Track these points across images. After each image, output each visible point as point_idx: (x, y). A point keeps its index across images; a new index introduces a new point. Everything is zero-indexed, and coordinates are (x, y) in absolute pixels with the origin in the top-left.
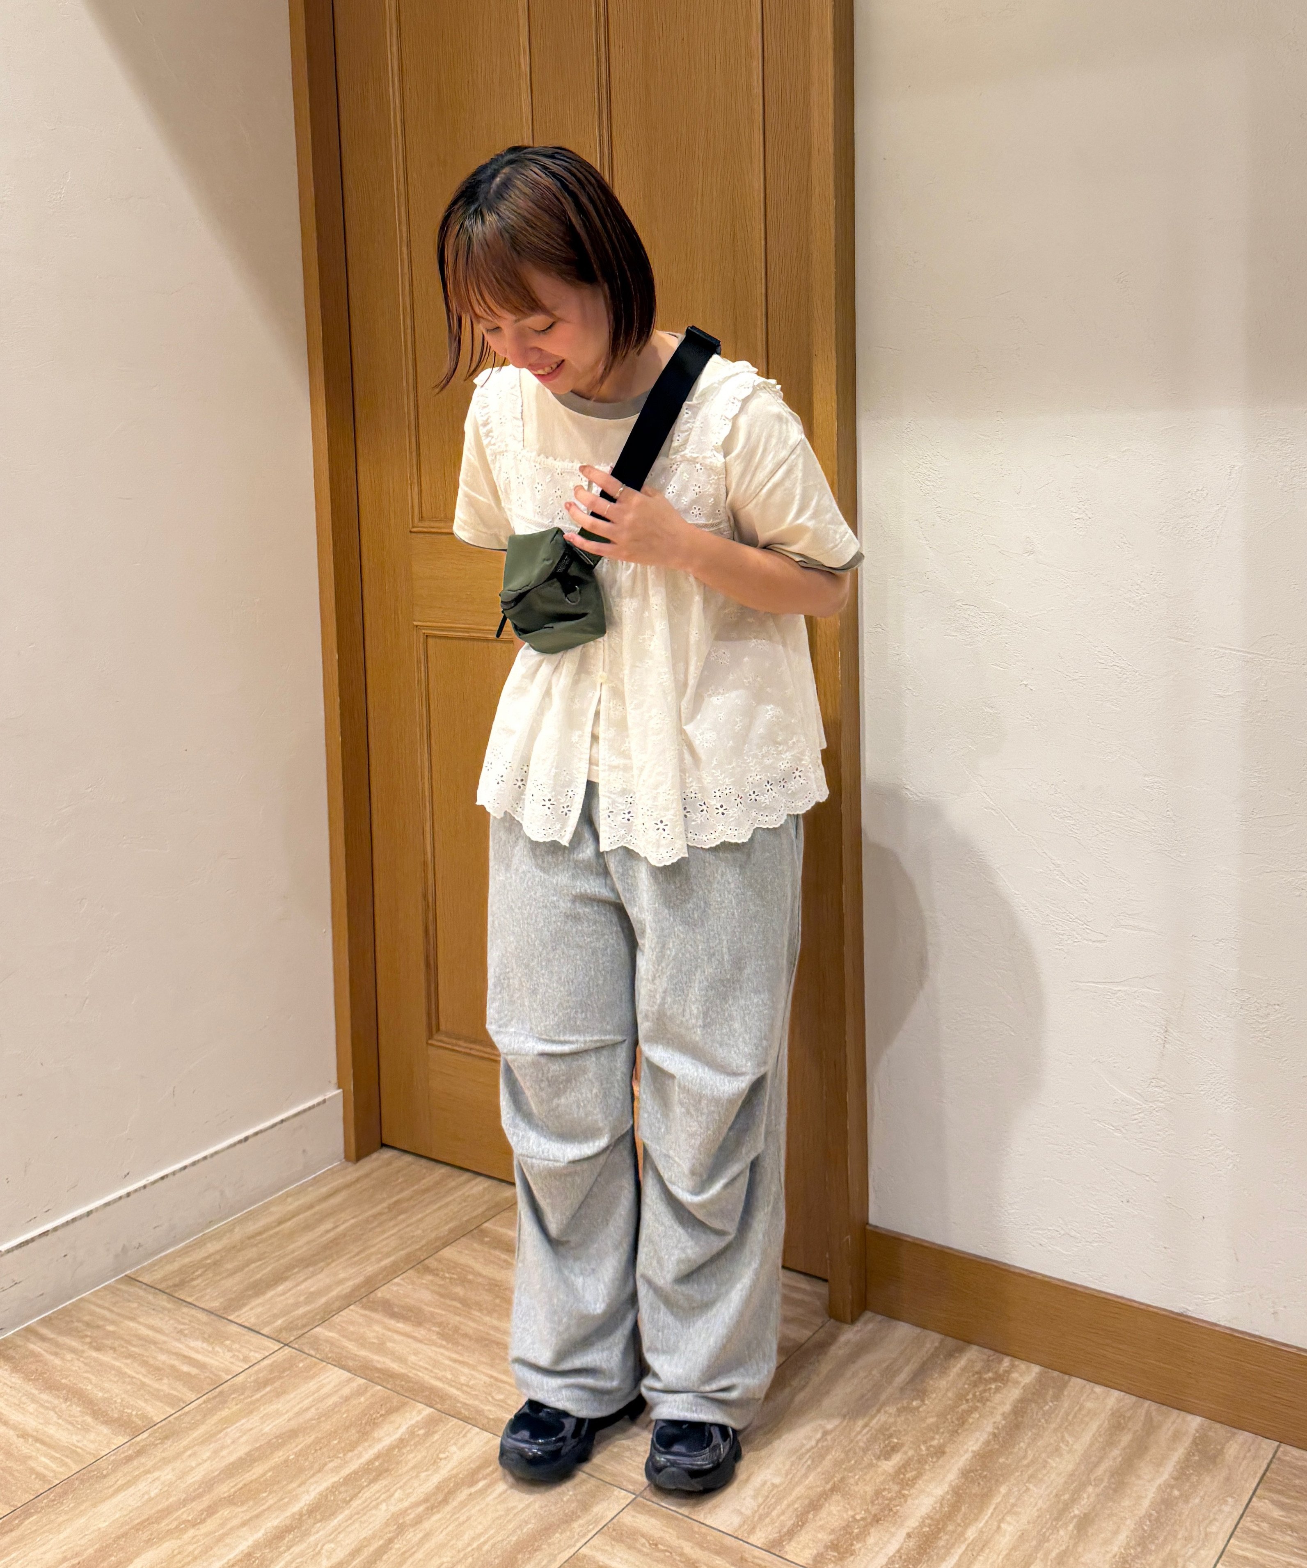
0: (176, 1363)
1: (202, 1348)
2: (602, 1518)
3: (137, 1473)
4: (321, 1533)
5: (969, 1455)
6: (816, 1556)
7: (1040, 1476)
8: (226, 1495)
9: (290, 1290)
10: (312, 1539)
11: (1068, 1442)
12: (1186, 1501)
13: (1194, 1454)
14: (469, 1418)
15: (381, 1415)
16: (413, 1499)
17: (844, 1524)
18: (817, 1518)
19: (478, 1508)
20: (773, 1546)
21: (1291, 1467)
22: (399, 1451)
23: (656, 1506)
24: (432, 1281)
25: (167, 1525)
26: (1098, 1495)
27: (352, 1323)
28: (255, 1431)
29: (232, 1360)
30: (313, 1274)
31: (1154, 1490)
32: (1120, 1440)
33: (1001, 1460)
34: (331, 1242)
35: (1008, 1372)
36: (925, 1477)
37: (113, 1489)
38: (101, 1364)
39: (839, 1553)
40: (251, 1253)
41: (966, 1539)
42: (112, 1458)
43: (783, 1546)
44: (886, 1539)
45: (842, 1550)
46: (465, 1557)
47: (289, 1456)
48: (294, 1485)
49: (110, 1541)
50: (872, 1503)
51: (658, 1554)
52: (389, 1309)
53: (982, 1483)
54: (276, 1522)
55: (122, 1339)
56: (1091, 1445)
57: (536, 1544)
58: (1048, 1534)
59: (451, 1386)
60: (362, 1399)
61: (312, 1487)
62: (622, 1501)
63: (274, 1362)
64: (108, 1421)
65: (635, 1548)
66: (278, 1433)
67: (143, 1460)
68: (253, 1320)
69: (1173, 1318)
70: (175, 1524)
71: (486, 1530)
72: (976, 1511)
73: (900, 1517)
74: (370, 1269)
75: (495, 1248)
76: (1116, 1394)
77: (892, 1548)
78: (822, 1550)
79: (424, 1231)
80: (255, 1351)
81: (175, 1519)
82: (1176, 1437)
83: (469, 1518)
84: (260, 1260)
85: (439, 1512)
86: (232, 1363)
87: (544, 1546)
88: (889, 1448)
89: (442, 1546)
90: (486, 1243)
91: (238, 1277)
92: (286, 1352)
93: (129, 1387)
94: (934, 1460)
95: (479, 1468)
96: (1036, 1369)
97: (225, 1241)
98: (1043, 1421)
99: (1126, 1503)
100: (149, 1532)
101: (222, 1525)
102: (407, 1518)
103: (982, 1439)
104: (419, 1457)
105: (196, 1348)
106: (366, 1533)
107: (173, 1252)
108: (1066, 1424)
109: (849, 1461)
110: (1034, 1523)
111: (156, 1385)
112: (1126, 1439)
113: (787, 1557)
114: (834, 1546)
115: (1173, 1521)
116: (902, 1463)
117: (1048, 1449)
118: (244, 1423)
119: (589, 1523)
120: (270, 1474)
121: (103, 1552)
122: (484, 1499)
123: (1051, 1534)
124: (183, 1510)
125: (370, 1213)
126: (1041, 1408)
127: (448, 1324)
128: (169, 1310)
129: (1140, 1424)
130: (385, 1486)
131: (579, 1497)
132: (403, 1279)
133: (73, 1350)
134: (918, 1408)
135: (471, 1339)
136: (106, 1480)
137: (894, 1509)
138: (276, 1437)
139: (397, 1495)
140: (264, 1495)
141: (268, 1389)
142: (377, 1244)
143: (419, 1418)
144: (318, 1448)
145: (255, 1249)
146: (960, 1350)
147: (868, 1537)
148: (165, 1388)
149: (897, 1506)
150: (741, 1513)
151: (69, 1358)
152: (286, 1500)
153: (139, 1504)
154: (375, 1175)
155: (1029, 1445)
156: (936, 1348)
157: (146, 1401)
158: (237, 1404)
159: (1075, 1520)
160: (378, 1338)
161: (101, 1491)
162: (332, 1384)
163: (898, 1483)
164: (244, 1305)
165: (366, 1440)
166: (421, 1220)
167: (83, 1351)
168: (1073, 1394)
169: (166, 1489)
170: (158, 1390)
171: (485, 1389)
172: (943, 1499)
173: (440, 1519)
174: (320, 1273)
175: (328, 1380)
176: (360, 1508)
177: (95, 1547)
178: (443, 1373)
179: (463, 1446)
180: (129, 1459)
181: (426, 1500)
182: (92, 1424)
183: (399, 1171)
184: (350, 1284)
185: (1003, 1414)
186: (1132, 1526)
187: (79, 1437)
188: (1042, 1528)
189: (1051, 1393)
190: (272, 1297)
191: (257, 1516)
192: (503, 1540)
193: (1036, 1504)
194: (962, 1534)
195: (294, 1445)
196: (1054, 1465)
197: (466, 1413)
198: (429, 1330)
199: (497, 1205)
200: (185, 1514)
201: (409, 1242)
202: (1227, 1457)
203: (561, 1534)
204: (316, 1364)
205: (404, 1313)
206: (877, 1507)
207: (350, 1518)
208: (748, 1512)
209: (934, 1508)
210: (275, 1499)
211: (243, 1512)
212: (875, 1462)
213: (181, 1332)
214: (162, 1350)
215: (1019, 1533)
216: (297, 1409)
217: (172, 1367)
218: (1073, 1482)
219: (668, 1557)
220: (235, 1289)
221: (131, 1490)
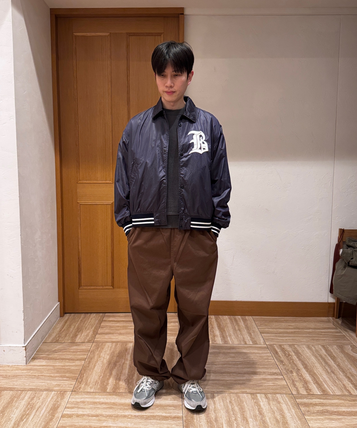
1: (78, 347)
3: (94, 364)
5: (217, 327)
7: (228, 327)
9: (81, 336)
11: (227, 322)
13: (243, 320)
21: (256, 318)
24: (106, 328)
26: (237, 327)
27: (100, 337)
28: (106, 354)
29: (86, 347)
31: (243, 324)
34: (77, 328)
37: (93, 367)
38: (61, 354)
42: (86, 364)
52: (104, 334)
53: (222, 330)
56: (230, 322)
58: (236, 332)
63: (94, 345)
64: (77, 360)
66: (111, 353)
68: (81, 341)
69: (235, 302)
72: (225, 332)
74: (92, 330)
79: (94, 323)
80: (88, 345)
82: (239, 319)
84: (67, 334)
91: (67, 337)
93: (72, 355)
97: (55, 333)
98: (221, 321)
108: (224, 321)
115: (249, 327)
117: (225, 324)
118: (102, 354)
125: (78, 323)
128: (61, 344)
129: (233, 319)
132: (100, 330)
133: (51, 354)
136: (90, 366)
141: (99, 348)
145: (64, 332)
148: (79, 353)
153: (101, 367)
155: (222, 324)
157: (79, 356)
158: (97, 352)
159: (238, 330)
160: (108, 338)
164: (75, 340)
167: (54, 354)
168: (221, 317)
169: (102, 364)
174: (83, 333)
175: (108, 344)
180: (89, 363)
182: (74, 361)
184: (91, 333)
189: (218, 318)
190: (79, 338)
193: (231, 330)
194: (227, 335)
202: (247, 319)
204: (103, 343)
205: (108, 333)
209: (220, 334)
214: (69, 349)
215: (233, 333)
216: (109, 349)
217: (76, 351)
218: (233, 326)
220: (70, 339)
221: (97, 366)
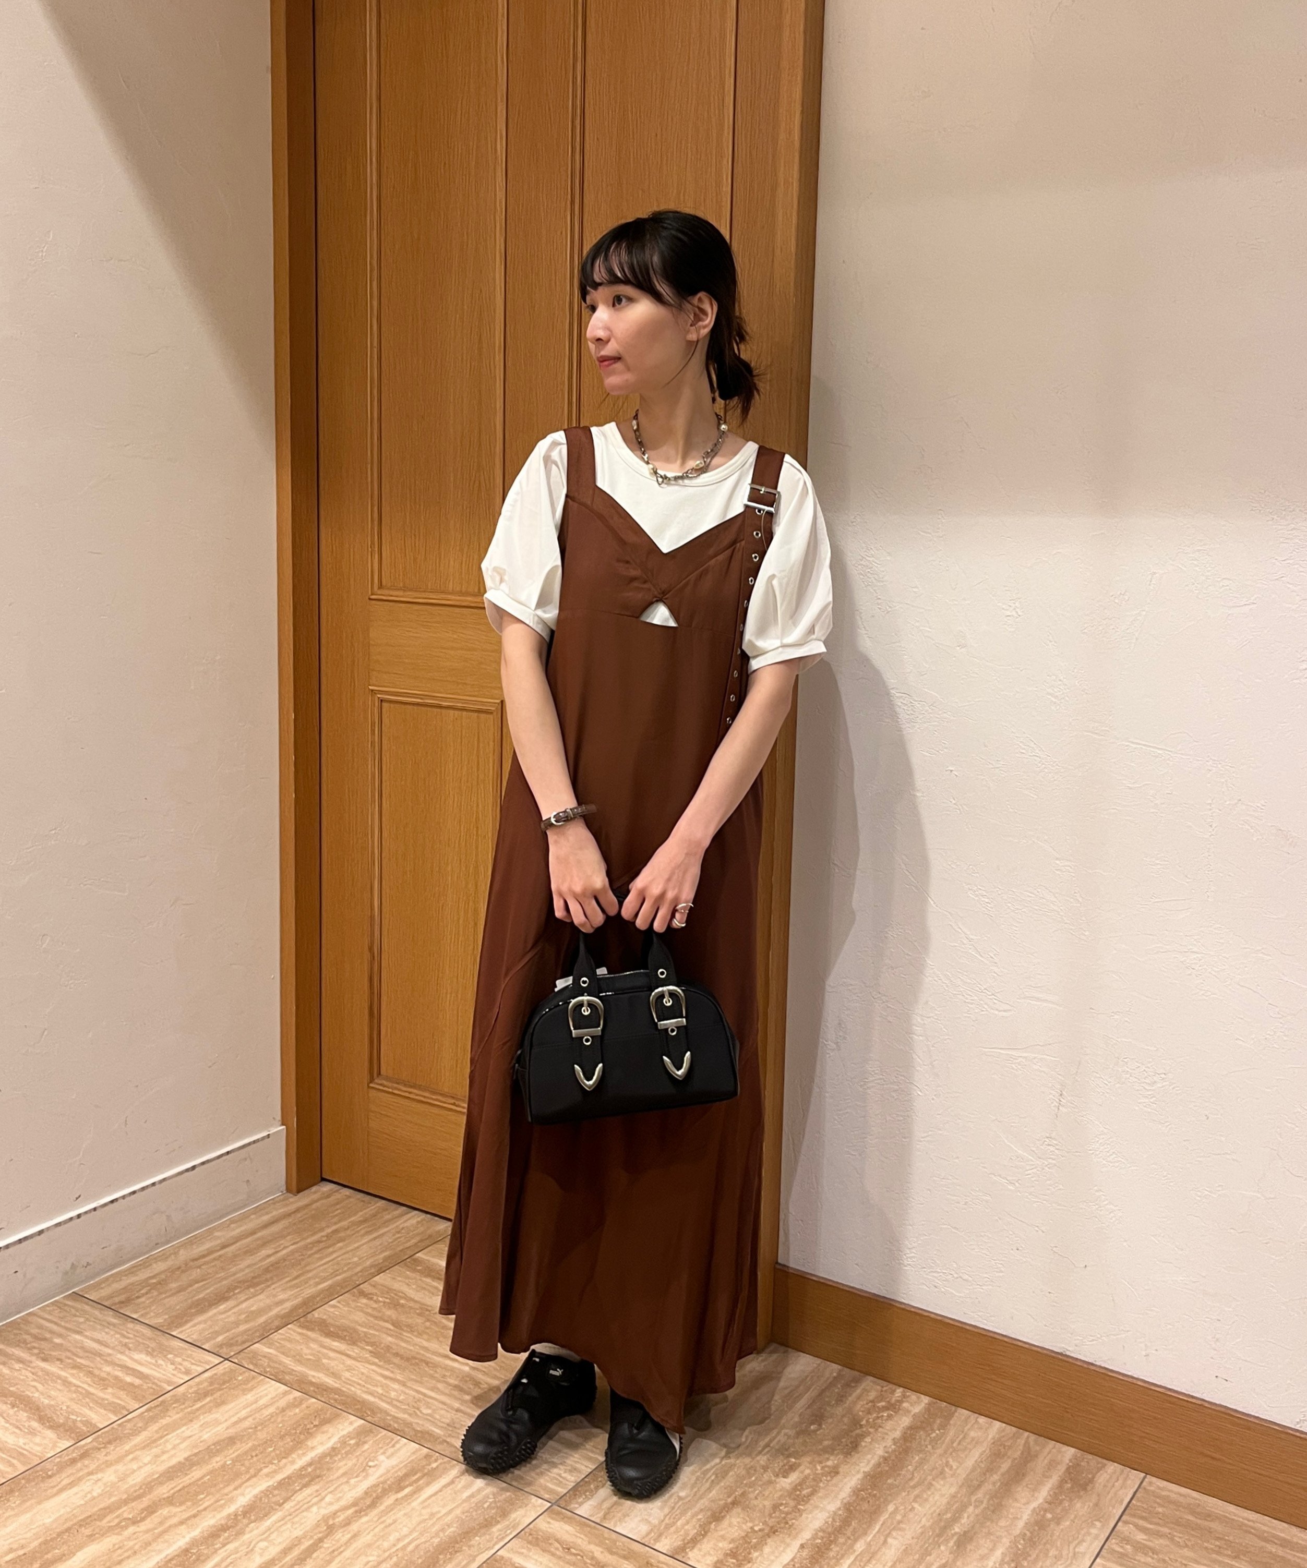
0: (120, 1374)
1: (146, 1361)
2: (518, 1524)
3: (81, 1474)
4: (255, 1532)
5: (860, 1476)
6: (716, 1563)
7: (925, 1496)
8: (165, 1496)
9: (230, 1309)
10: (246, 1537)
11: (952, 1467)
12: (1058, 1524)
13: (1066, 1482)
14: (398, 1430)
15: (315, 1426)
16: (343, 1503)
17: (743, 1534)
18: (718, 1528)
19: (402, 1513)
20: (677, 1553)
21: (1154, 1496)
22: (331, 1458)
23: (570, 1513)
24: (366, 1305)
25: (109, 1522)
26: (977, 1515)
27: (290, 1340)
28: (194, 1438)
29: (175, 1372)
30: (254, 1296)
31: (1029, 1512)
32: (1000, 1467)
33: (889, 1481)
34: (272, 1265)
35: (901, 1402)
36: (820, 1494)
37: (57, 1488)
38: (47, 1373)
39: (737, 1561)
40: (195, 1274)
41: (854, 1551)
42: (58, 1460)
43: (687, 1553)
44: (781, 1549)
45: (741, 1558)
46: (390, 1557)
47: (226, 1462)
48: (231, 1488)
49: (55, 1535)
50: (770, 1516)
51: (568, 1557)
52: (327, 1329)
53: (871, 1501)
54: (212, 1522)
55: (69, 1351)
56: (974, 1469)
57: (457, 1546)
58: (929, 1549)
59: (383, 1400)
60: (297, 1410)
61: (248, 1491)
62: (539, 1509)
63: (216, 1374)
64: (54, 1427)
65: (549, 1552)
66: (216, 1440)
67: (86, 1462)
68: (194, 1337)
69: (1053, 1357)
70: (116, 1521)
71: (411, 1533)
72: (864, 1526)
73: (795, 1529)
74: (308, 1292)
75: (428, 1276)
76: (997, 1424)
77: (787, 1557)
78: (721, 1557)
79: (360, 1259)
80: (198, 1365)
81: (117, 1517)
82: (1052, 1464)
83: (395, 1521)
84: (202, 1281)
85: (366, 1515)
86: (174, 1375)
87: (464, 1548)
88: (787, 1467)
89: (369, 1546)
90: (419, 1271)
91: (181, 1296)
92: (226, 1366)
93: (74, 1395)
94: (829, 1478)
95: (406, 1476)
96: (926, 1400)
97: (169, 1263)
98: (929, 1447)
99: (1002, 1523)
100: (91, 1529)
101: (161, 1523)
102: (337, 1520)
103: (873, 1462)
104: (350, 1464)
105: (140, 1361)
106: (298, 1533)
107: (119, 1271)
108: (951, 1450)
109: (750, 1478)
110: (918, 1538)
111: (101, 1394)
112: (1005, 1466)
113: (690, 1563)
114: (733, 1554)
115: (1044, 1541)
116: (797, 1482)
117: (934, 1473)
118: (185, 1431)
119: (507, 1527)
120: (208, 1477)
121: (47, 1545)
122: (409, 1504)
123: (933, 1549)
124: (125, 1508)
125: (309, 1240)
126: (929, 1435)
127: (381, 1343)
128: (114, 1325)
129: (1019, 1453)
130: (317, 1491)
131: (498, 1505)
132: (339, 1302)
133: (20, 1360)
134: (815, 1431)
135: (402, 1357)
136: (50, 1480)
137: (790, 1523)
138: (214, 1444)
139: (328, 1499)
140: (202, 1496)
141: (208, 1399)
142: (315, 1269)
143: (351, 1428)
144: (254, 1454)
145: (199, 1270)
146: (857, 1381)
147: (765, 1547)
148: (109, 1397)
149: (794, 1519)
150: (649, 1522)
151: (18, 1368)
152: (222, 1502)
153: (82, 1502)
154: (314, 1206)
155: (916, 1467)
156: (835, 1378)
157: (91, 1409)
158: (178, 1413)
159: (955, 1538)
160: (312, 1354)
161: (46, 1490)
162: (270, 1396)
163: (794, 1499)
164: (187, 1322)
165: (300, 1448)
166: (358, 1248)
167: (31, 1362)
168: (959, 1423)
169: (108, 1489)
170: (103, 1399)
171: (414, 1404)
172: (835, 1513)
173: (368, 1522)
174: (260, 1294)
175: (265, 1392)
176: (293, 1510)
177: (40, 1540)
178: (375, 1388)
179: (392, 1454)
180: (73, 1461)
181: (354, 1504)
182: (39, 1429)
183: (337, 1204)
184: (288, 1305)
185: (894, 1439)
186: (1008, 1544)
187: (26, 1441)
188: (925, 1543)
189: (938, 1421)
190: (215, 1314)
191: (195, 1516)
192: (426, 1542)
193: (920, 1521)
194: (851, 1546)
195: (231, 1451)
196: (938, 1486)
197: (396, 1425)
198: (363, 1349)
199: (430, 1236)
200: (127, 1512)
201: (346, 1269)
202: (1097, 1485)
203: (480, 1537)
204: (254, 1378)
205: (340, 1332)
206: (773, 1520)
207: (283, 1519)
208: (656, 1522)
209: (827, 1522)
210: (212, 1501)
211: (181, 1512)
212: (773, 1478)
213: (126, 1345)
214: (106, 1361)
215: (904, 1547)
216: (234, 1419)
217: (116, 1378)
218: (956, 1502)
219: (579, 1560)
220: (178, 1307)
221: (75, 1490)
